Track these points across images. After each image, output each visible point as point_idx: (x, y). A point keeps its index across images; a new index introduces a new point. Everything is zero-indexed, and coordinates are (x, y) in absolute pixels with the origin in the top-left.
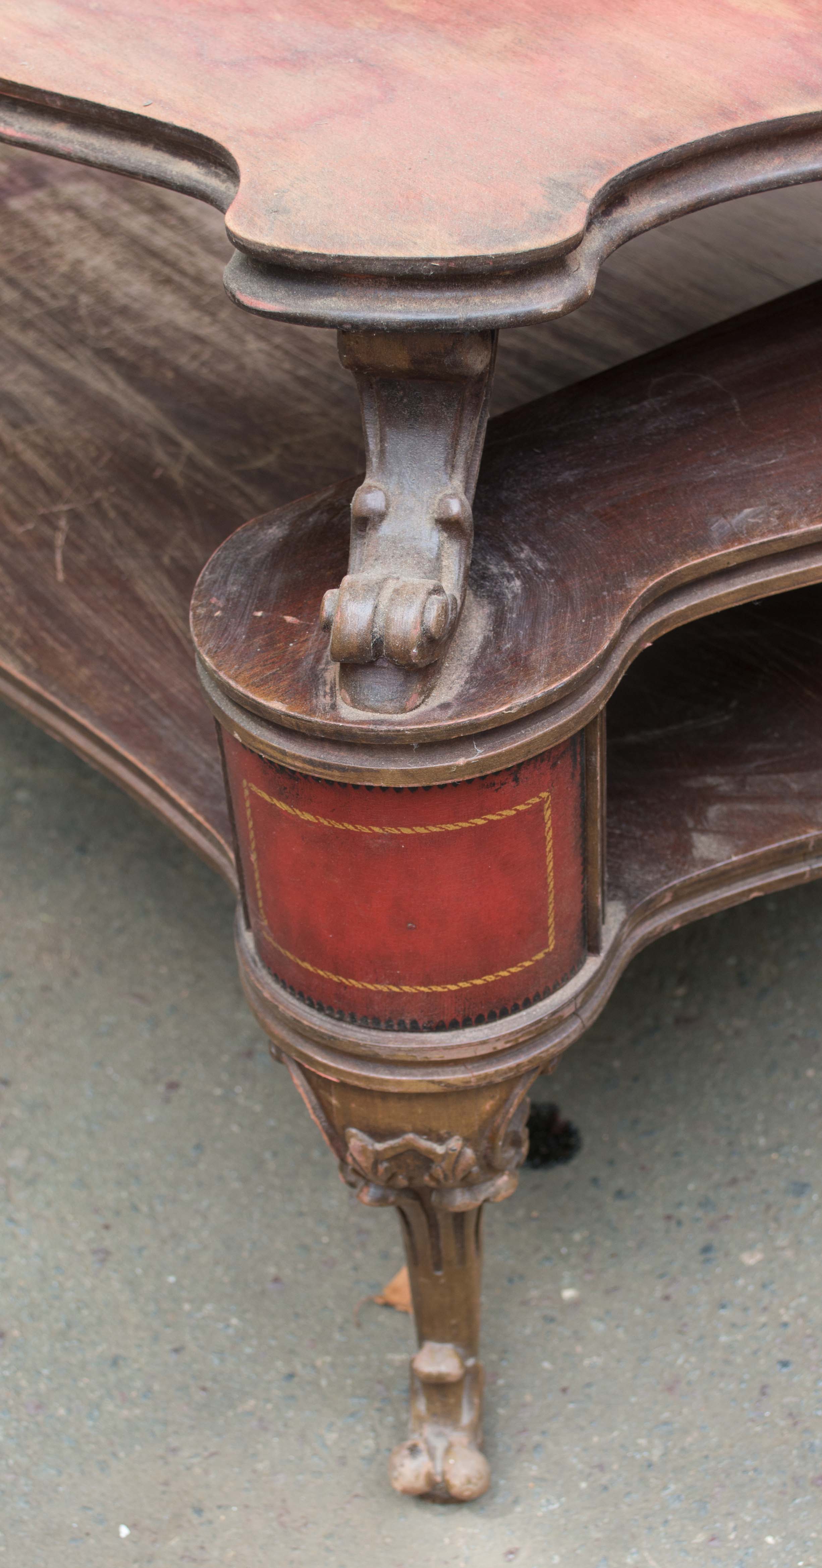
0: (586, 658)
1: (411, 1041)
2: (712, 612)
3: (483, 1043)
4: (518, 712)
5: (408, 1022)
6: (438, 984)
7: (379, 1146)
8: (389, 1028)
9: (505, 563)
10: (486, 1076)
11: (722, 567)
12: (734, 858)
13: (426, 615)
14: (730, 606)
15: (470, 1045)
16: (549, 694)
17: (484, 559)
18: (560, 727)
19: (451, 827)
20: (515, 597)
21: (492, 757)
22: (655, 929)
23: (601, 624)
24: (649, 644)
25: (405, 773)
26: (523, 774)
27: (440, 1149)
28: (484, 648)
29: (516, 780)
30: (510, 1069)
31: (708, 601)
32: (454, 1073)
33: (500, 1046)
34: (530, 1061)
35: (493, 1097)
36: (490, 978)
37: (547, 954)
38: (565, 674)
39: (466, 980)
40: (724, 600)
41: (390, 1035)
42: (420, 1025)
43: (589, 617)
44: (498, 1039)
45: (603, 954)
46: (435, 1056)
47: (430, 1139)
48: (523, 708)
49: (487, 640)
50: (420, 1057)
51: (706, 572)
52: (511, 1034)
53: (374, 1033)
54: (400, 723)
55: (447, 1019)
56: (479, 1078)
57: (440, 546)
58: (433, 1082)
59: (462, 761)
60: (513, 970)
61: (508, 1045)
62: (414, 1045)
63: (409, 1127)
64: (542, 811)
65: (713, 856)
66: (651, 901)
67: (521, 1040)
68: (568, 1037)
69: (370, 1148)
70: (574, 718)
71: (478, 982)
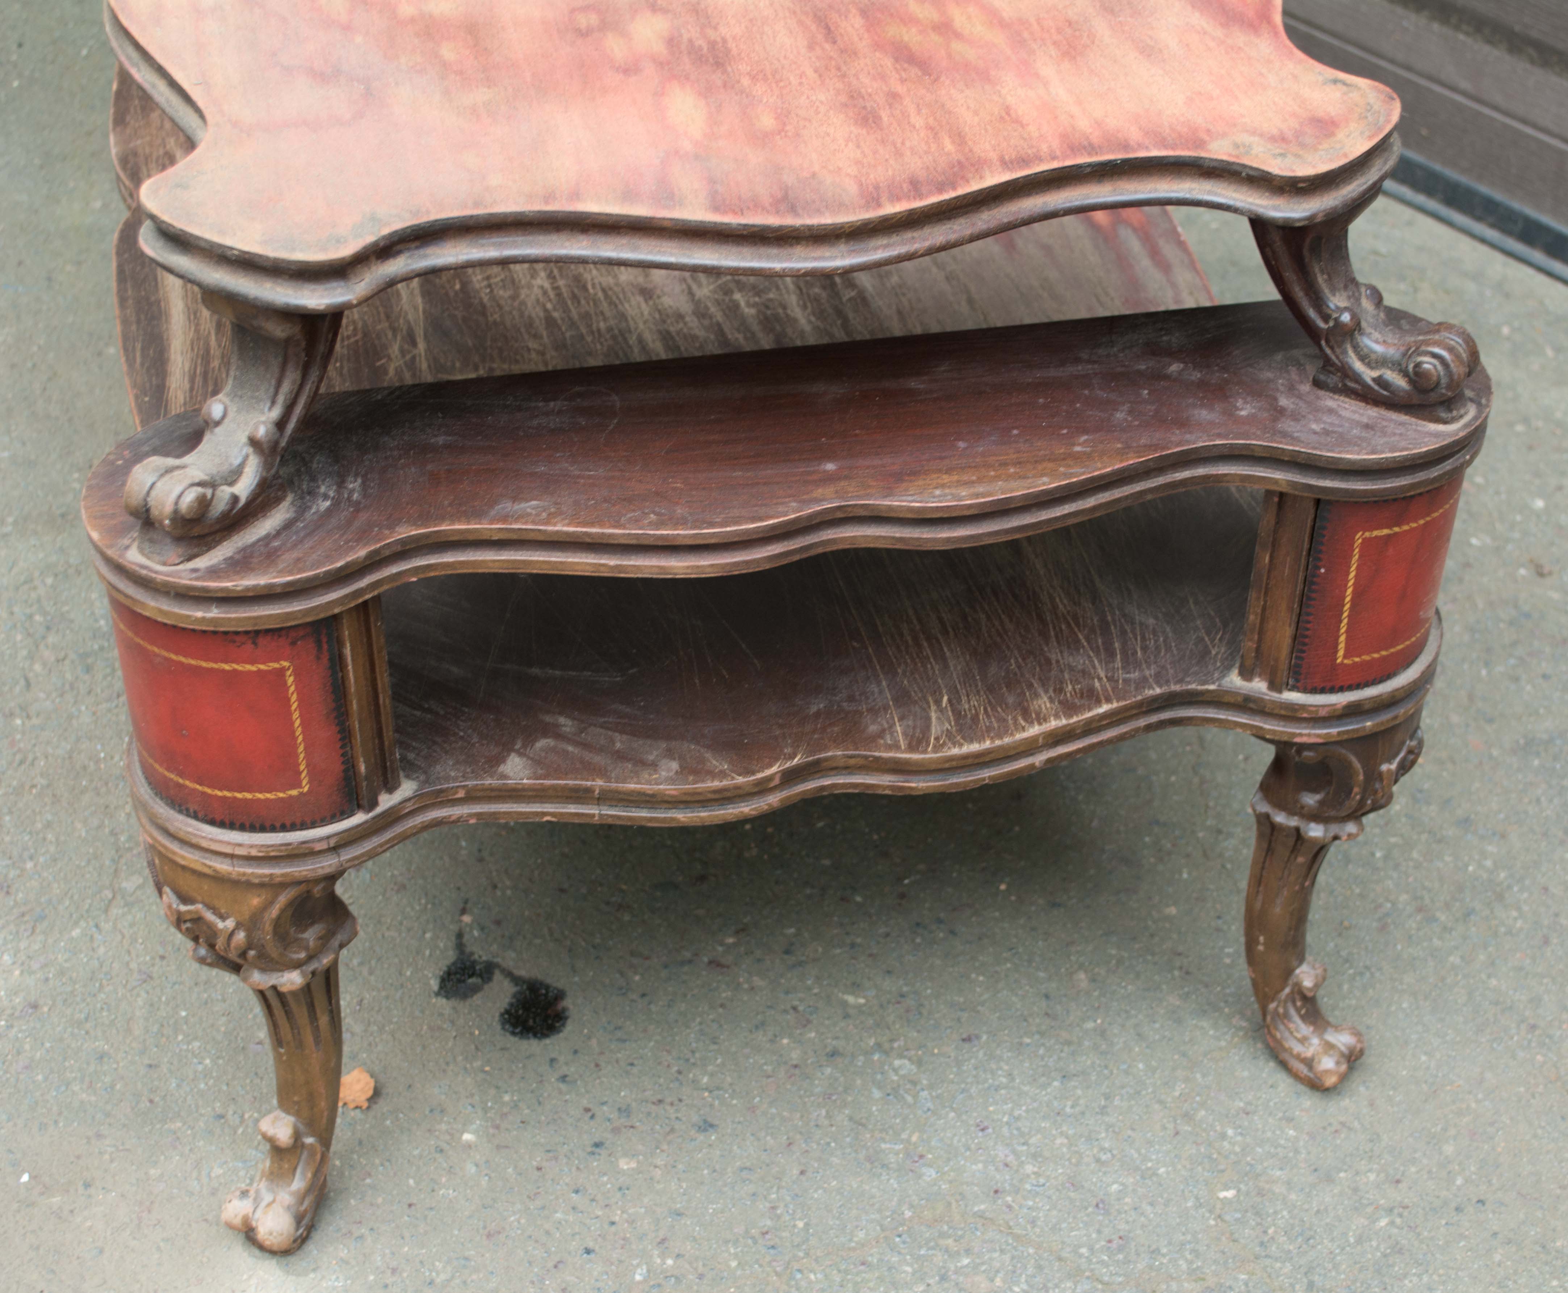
0: (317, 568)
1: (190, 826)
2: (480, 571)
3: (240, 845)
4: (242, 591)
5: (191, 810)
6: (209, 787)
7: (183, 908)
8: (180, 812)
9: (335, 487)
10: (244, 874)
11: (485, 538)
12: (525, 781)
13: (182, 499)
14: (496, 571)
15: (229, 843)
16: (272, 586)
17: (324, 480)
18: (288, 614)
19: (204, 664)
20: (317, 511)
21: (223, 619)
22: (450, 816)
23: (352, 548)
24: (414, 579)
25: (161, 611)
26: (261, 640)
27: (221, 925)
28: (259, 540)
29: (255, 643)
30: (265, 876)
31: (475, 561)
32: (222, 863)
33: (254, 852)
34: (283, 875)
35: (259, 896)
36: (249, 796)
37: (301, 794)
38: (292, 575)
39: (229, 790)
40: (491, 565)
41: (181, 817)
42: (200, 815)
43: (347, 542)
44: (252, 846)
45: (371, 815)
46: (204, 844)
47: (214, 913)
48: (247, 589)
49: (267, 536)
50: (194, 840)
51: (471, 537)
52: (262, 846)
53: (172, 812)
54: (156, 572)
55: (218, 818)
56: (239, 874)
57: (246, 457)
58: (205, 865)
59: (199, 614)
60: (268, 796)
61: (261, 854)
62: (190, 830)
63: (199, 898)
64: (284, 675)
65: (511, 774)
66: (441, 791)
67: (272, 854)
68: (322, 867)
69: (175, 906)
70: (300, 611)
71: (239, 795)
